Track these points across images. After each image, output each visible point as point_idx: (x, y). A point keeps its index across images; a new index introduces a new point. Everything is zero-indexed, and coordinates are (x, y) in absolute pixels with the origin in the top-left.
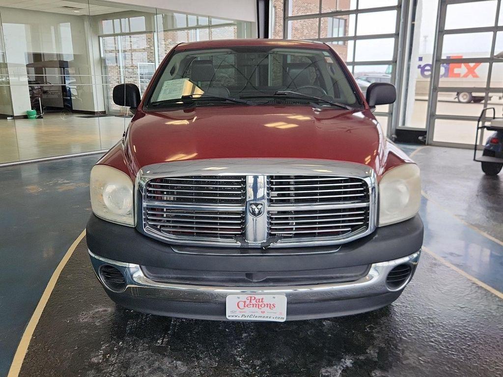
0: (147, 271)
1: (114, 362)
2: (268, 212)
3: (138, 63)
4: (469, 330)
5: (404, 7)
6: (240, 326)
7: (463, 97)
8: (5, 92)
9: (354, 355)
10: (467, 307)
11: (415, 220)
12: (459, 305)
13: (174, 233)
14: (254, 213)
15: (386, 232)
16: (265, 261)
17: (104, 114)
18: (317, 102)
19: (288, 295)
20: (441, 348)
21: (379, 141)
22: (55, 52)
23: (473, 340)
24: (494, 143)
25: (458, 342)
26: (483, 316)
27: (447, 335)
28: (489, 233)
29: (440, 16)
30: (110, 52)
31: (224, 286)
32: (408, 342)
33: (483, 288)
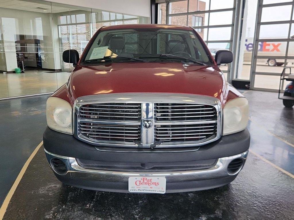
0: (80, 162)
1: (59, 218)
2: (155, 126)
3: (81, 41)
4: (278, 199)
5: (237, 9)
6: (137, 196)
7: (271, 62)
8: (3, 58)
9: (207, 214)
10: (276, 185)
11: (245, 132)
12: (271, 184)
13: (97, 138)
14: (146, 126)
15: (227, 139)
16: (153, 156)
17: (60, 71)
18: (186, 61)
19: (167, 177)
20: (260, 211)
21: (223, 84)
22: (32, 34)
23: (280, 206)
24: (290, 88)
25: (271, 207)
26: (286, 191)
27: (264, 202)
28: (288, 141)
29: (258, 14)
30: (64, 35)
31: (127, 171)
32: (241, 207)
33: (286, 174)
